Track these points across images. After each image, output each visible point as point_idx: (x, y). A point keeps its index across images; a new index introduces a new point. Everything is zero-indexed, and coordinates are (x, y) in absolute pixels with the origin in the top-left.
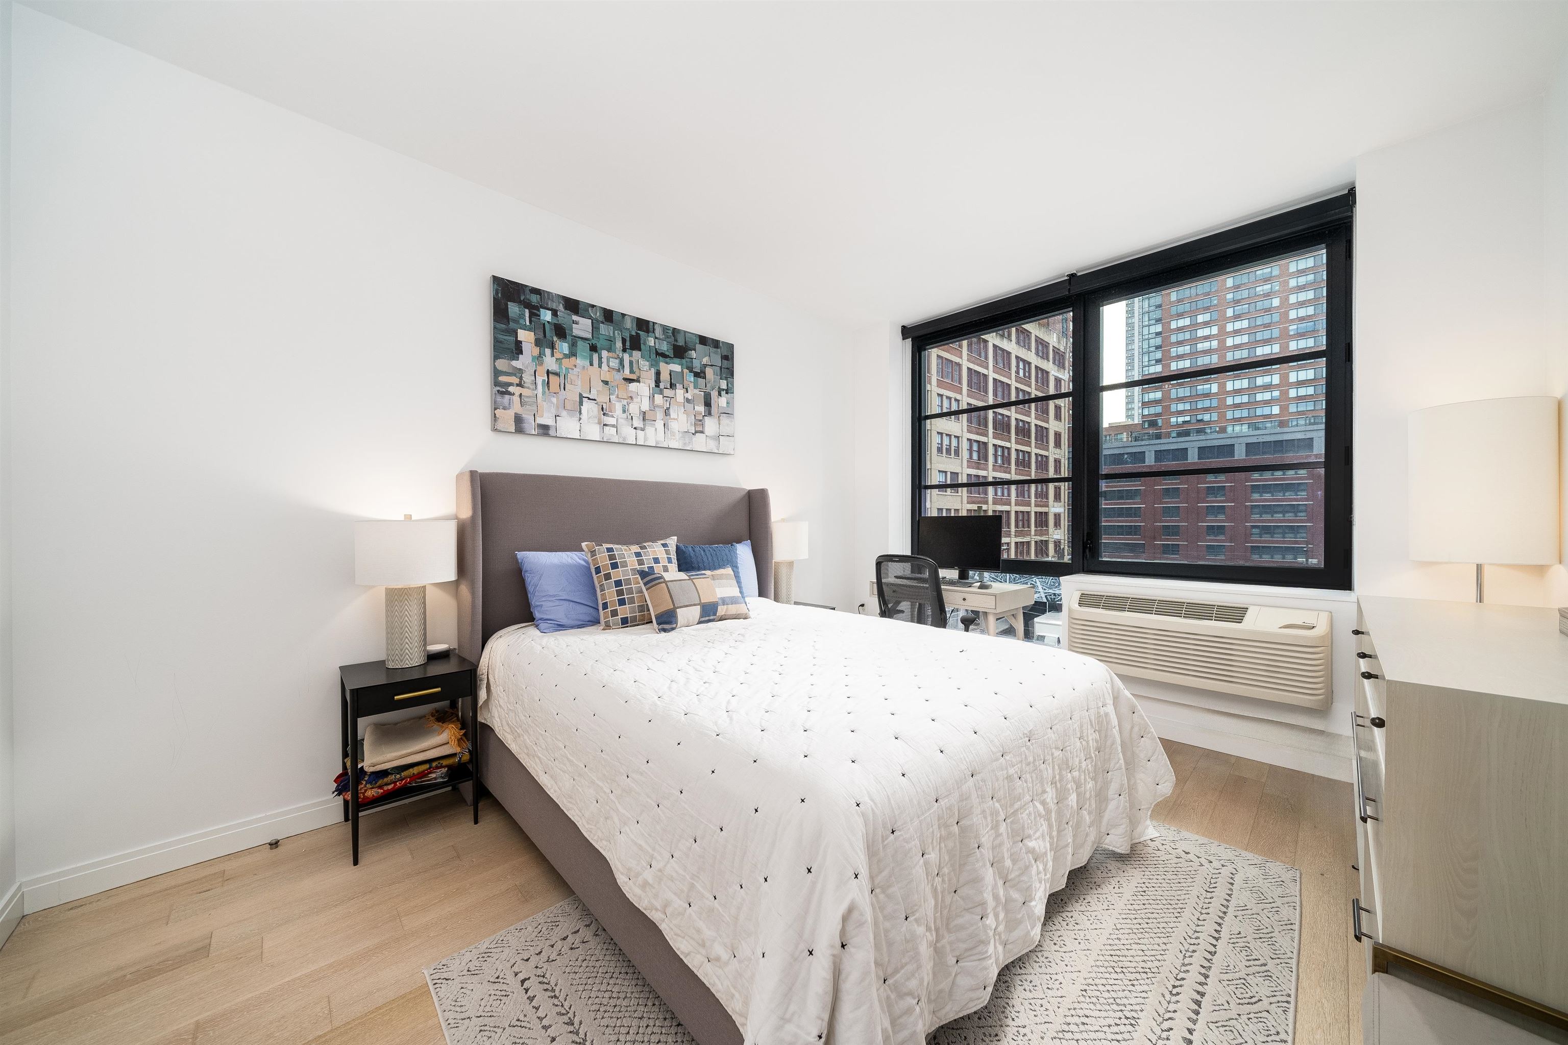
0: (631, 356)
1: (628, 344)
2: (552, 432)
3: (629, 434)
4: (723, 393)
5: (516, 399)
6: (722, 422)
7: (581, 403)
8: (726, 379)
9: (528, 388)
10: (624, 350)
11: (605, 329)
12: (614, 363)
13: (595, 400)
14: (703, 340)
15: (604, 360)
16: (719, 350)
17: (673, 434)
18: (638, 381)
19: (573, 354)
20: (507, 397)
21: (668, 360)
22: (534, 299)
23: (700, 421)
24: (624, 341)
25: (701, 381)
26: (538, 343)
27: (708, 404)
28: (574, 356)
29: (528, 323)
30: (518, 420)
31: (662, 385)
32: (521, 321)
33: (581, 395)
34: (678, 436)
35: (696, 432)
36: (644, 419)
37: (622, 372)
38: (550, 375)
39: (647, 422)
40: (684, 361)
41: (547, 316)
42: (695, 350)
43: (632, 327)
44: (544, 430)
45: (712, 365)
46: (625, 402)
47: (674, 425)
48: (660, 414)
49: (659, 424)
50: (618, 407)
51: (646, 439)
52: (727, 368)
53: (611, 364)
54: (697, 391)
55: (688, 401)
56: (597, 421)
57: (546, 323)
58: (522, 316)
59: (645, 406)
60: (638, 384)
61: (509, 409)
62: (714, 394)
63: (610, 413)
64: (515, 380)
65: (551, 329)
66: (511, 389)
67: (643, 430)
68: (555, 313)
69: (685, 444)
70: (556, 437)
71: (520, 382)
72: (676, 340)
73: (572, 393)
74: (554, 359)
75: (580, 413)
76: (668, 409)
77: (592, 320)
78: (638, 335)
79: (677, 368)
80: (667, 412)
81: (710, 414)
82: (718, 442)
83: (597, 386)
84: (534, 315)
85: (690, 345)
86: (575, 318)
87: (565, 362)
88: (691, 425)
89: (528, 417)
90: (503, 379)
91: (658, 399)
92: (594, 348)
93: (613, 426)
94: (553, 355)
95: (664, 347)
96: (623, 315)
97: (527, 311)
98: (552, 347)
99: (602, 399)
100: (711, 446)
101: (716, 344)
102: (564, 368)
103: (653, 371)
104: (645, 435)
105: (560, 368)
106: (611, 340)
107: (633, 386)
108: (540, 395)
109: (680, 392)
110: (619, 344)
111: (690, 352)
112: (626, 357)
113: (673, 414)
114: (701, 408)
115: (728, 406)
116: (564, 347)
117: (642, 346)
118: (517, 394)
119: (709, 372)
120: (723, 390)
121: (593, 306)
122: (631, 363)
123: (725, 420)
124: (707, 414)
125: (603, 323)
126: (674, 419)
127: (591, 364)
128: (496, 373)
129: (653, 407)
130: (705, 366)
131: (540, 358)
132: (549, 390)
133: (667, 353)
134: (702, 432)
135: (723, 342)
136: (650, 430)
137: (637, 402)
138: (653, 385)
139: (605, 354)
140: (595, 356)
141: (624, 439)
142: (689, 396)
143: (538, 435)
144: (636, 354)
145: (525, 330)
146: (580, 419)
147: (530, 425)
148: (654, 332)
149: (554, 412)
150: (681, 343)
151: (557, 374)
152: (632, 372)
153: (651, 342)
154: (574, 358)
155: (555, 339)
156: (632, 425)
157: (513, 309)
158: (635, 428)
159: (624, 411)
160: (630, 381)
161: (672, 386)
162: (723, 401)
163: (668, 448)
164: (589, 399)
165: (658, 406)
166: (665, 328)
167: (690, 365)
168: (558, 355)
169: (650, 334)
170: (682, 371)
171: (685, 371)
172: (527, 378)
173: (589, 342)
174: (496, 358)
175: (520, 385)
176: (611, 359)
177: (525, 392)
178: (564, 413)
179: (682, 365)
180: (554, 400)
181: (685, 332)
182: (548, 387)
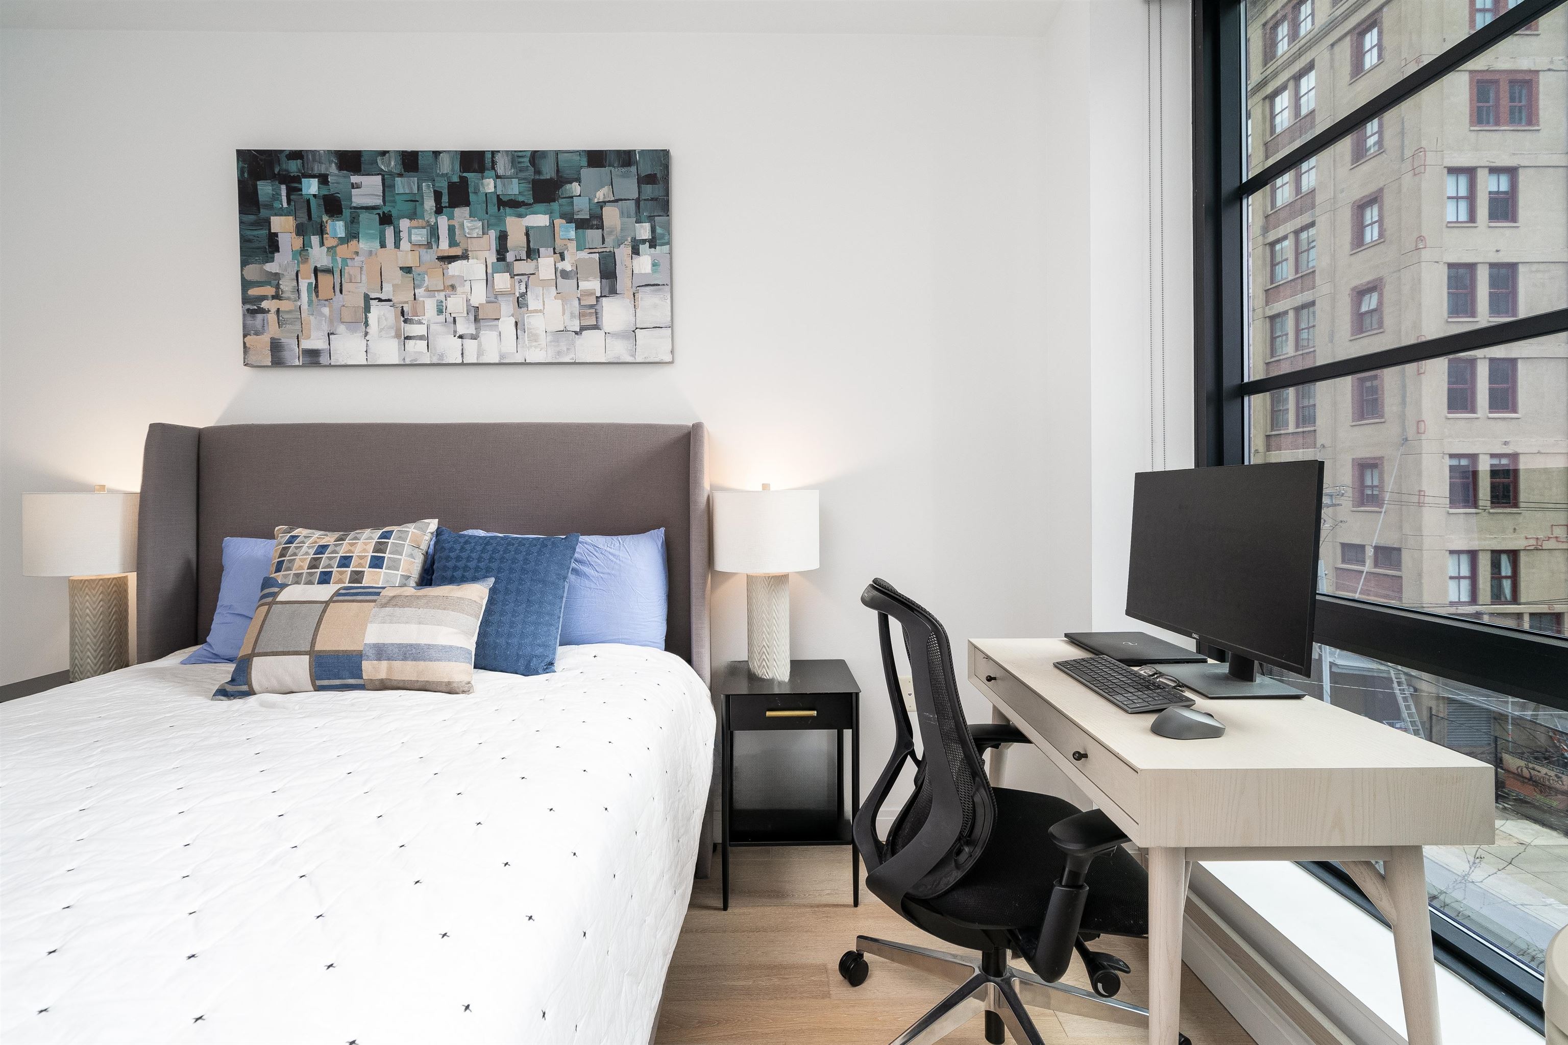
0: (451, 217)
1: (445, 199)
2: (323, 360)
3: (449, 347)
4: (644, 248)
5: (272, 317)
6: (640, 303)
7: (367, 309)
8: (651, 219)
9: (288, 299)
10: (439, 211)
11: (403, 185)
12: (420, 236)
13: (389, 300)
14: (596, 158)
15: (405, 235)
16: (633, 169)
17: (534, 338)
18: (465, 256)
19: (352, 235)
20: (260, 317)
21: (522, 210)
22: (293, 167)
23: (592, 306)
24: (438, 196)
25: (593, 235)
26: (301, 230)
27: (608, 272)
28: (355, 237)
29: (285, 205)
30: (276, 347)
31: (510, 257)
32: (277, 205)
33: (367, 299)
34: (543, 340)
35: (583, 328)
36: (476, 320)
37: (434, 247)
38: (319, 274)
39: (482, 323)
40: (555, 206)
41: (311, 187)
42: (578, 180)
43: (453, 170)
44: (313, 358)
45: (616, 201)
46: (441, 296)
47: (535, 323)
48: (507, 308)
49: (507, 324)
50: (430, 306)
51: (480, 353)
52: (652, 199)
53: (414, 238)
54: (584, 255)
55: (565, 275)
56: (393, 334)
57: (312, 199)
58: (276, 197)
59: (479, 296)
60: (465, 262)
61: (262, 333)
62: (623, 253)
63: (416, 318)
64: (269, 291)
65: (319, 205)
66: (265, 304)
67: (474, 337)
68: (323, 179)
69: (559, 353)
70: (330, 366)
71: (277, 292)
72: (538, 172)
73: (353, 297)
74: (324, 249)
75: (366, 324)
76: (523, 295)
77: (383, 176)
78: (464, 181)
79: (540, 220)
80: (521, 301)
81: (613, 291)
82: (633, 341)
83: (393, 276)
84: (294, 189)
85: (567, 173)
86: (355, 179)
87: (343, 250)
88: (572, 315)
89: (289, 342)
90: (253, 292)
91: (502, 281)
92: (386, 220)
93: (421, 338)
94: (322, 244)
95: (514, 189)
96: (436, 154)
97: (283, 187)
98: (321, 231)
99: (403, 297)
100: (619, 350)
101: (626, 158)
102: (339, 260)
103: (493, 234)
104: (480, 345)
105: (334, 260)
106: (415, 201)
107: (455, 268)
108: (305, 306)
109: (546, 264)
110: (429, 204)
111: (568, 186)
112: (443, 222)
113: (533, 302)
114: (594, 284)
115: (654, 271)
116: (337, 228)
117: (472, 197)
118: (273, 310)
119: (611, 215)
120: (644, 241)
121: (384, 153)
122: (451, 229)
123: (647, 298)
124: (606, 292)
125: (400, 175)
126: (536, 311)
127: (383, 245)
128: (246, 284)
129: (494, 297)
130: (602, 204)
131: (303, 253)
132: (317, 296)
133: (521, 199)
134: (596, 327)
135: (642, 152)
136: (488, 337)
137: (463, 293)
138: (492, 257)
139: (404, 224)
140: (389, 231)
141: (441, 356)
142: (567, 265)
143: (304, 366)
144: (461, 213)
145: (281, 215)
146: (366, 334)
147: (292, 354)
148: (493, 168)
149: (326, 328)
150: (548, 172)
151: (329, 271)
152: (453, 243)
153: (489, 185)
154: (354, 242)
155: (325, 218)
156: (455, 332)
157: (265, 189)
158: (461, 337)
159: (440, 312)
160: (449, 259)
161: (532, 253)
162: (644, 263)
163: (525, 364)
164: (380, 300)
165: (503, 294)
166: (515, 157)
167: (567, 209)
168: (330, 242)
169: (487, 173)
170: (552, 224)
171: (559, 222)
172: (286, 285)
173: (378, 211)
174: (244, 264)
175: (277, 297)
176: (413, 231)
177: (284, 305)
178: (341, 328)
179: (551, 213)
180: (326, 311)
181: (557, 153)
182: (317, 292)
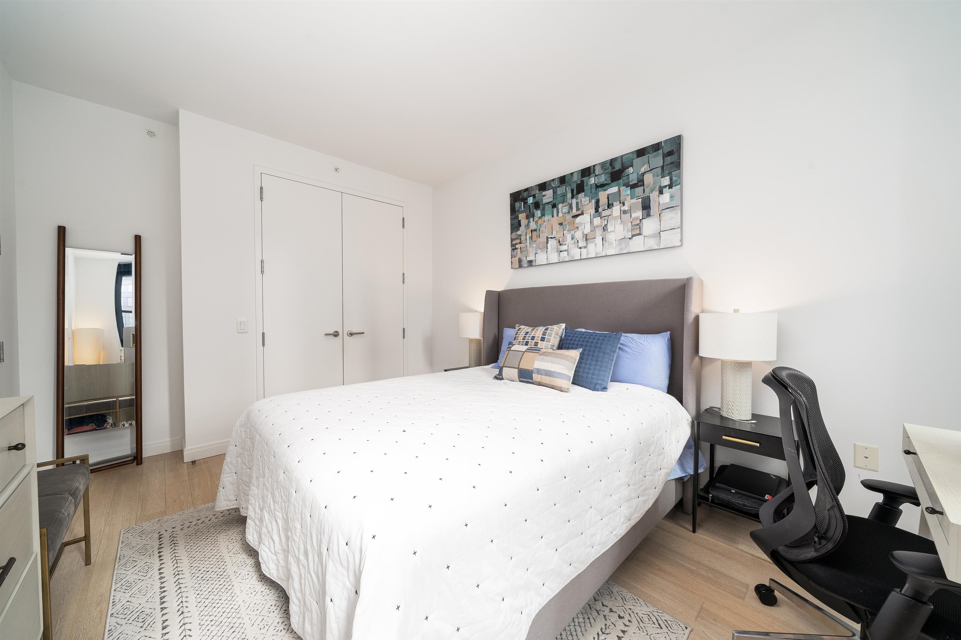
0: (577, 199)
1: (575, 192)
2: (533, 264)
3: (576, 253)
4: (666, 190)
5: (519, 250)
6: (663, 218)
7: (547, 242)
8: (670, 174)
9: (523, 243)
10: (573, 197)
11: (560, 191)
12: (566, 209)
13: (555, 237)
14: (641, 153)
15: (560, 210)
16: (661, 151)
17: (610, 244)
18: (582, 214)
19: (543, 215)
20: (515, 251)
21: (606, 187)
22: (525, 194)
23: (637, 225)
24: (572, 191)
25: (639, 190)
26: (528, 217)
27: (646, 207)
28: (544, 215)
29: (523, 209)
30: (520, 261)
31: (600, 210)
32: (521, 210)
33: (547, 238)
34: (614, 244)
35: (633, 236)
36: (586, 240)
37: (571, 212)
38: (533, 232)
39: (589, 241)
40: (621, 181)
41: (531, 200)
42: (632, 166)
43: (578, 179)
44: (530, 263)
45: (651, 170)
46: (573, 232)
47: (611, 237)
48: (599, 232)
49: (599, 240)
50: (569, 237)
51: (587, 254)
52: (671, 163)
53: (563, 211)
54: (634, 201)
55: (625, 212)
56: (556, 251)
57: (531, 204)
58: (520, 207)
59: (587, 230)
60: (582, 216)
61: (516, 257)
62: (654, 196)
63: (564, 243)
64: (518, 241)
65: (533, 206)
66: (517, 246)
67: (585, 247)
68: (534, 196)
69: (621, 249)
70: (536, 266)
71: (520, 241)
72: (613, 168)
73: (543, 239)
74: (534, 222)
75: (547, 248)
76: (606, 225)
77: (553, 189)
78: (582, 182)
79: (613, 190)
80: (605, 229)
81: (649, 215)
82: (658, 238)
83: (556, 227)
84: (525, 203)
85: (626, 164)
86: (544, 193)
87: (540, 222)
88: (628, 231)
89: (524, 259)
90: (514, 242)
91: (597, 221)
92: (554, 206)
93: (565, 251)
94: (534, 221)
95: (603, 179)
96: (572, 174)
97: (522, 203)
98: (533, 216)
99: (559, 235)
100: (652, 243)
101: (656, 147)
102: (539, 225)
103: (593, 201)
104: (587, 250)
105: (537, 226)
106: (564, 195)
107: (578, 220)
108: (528, 245)
109: (616, 209)
110: (569, 195)
111: (627, 170)
112: (574, 201)
113: (610, 228)
114: (639, 214)
115: (671, 200)
116: (538, 213)
117: (585, 188)
118: (519, 248)
119: (648, 179)
120: (665, 186)
121: (553, 180)
122: (577, 204)
123: (667, 215)
124: (645, 216)
125: (559, 187)
126: (611, 232)
127: (553, 216)
128: (512, 240)
129: (593, 229)
130: (643, 174)
131: (528, 225)
132: (532, 240)
133: (605, 182)
134: (640, 234)
135: (666, 141)
136: (591, 246)
137: (581, 229)
138: (593, 211)
139: (560, 206)
140: (555, 210)
141: (573, 257)
142: (626, 208)
143: (528, 266)
144: (581, 195)
145: (522, 213)
146: (547, 252)
147: (525, 264)
148: (594, 172)
149: (534, 252)
150: (618, 166)
151: (535, 230)
152: (578, 209)
153: (592, 181)
154: (544, 217)
155: (535, 211)
156: (578, 246)
157: (517, 205)
158: (580, 248)
159: (572, 239)
160: (576, 216)
161: (610, 206)
162: (666, 198)
163: (606, 256)
164: (552, 238)
165: (597, 226)
166: (603, 165)
167: (626, 181)
168: (536, 219)
169: (591, 175)
170: (619, 190)
171: (623, 188)
172: (523, 238)
173: (550, 204)
174: (511, 233)
175: (520, 243)
176: (563, 208)
177: (522, 245)
178: (539, 251)
179: (619, 185)
180: (534, 245)
181: (622, 156)
182: (532, 239)
